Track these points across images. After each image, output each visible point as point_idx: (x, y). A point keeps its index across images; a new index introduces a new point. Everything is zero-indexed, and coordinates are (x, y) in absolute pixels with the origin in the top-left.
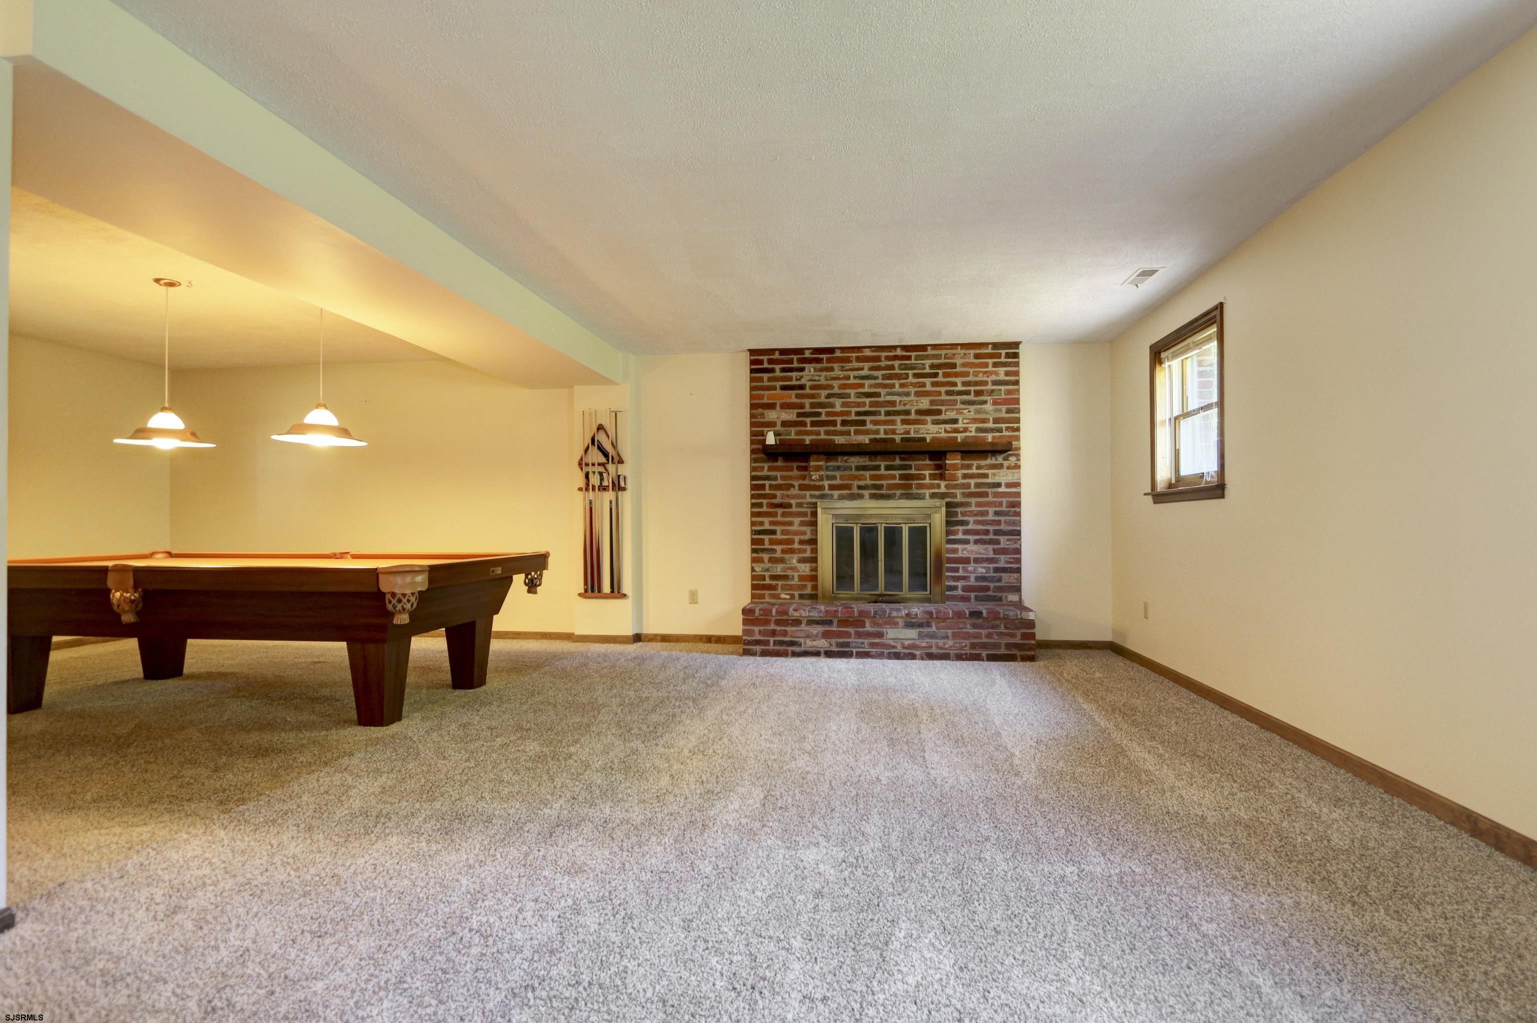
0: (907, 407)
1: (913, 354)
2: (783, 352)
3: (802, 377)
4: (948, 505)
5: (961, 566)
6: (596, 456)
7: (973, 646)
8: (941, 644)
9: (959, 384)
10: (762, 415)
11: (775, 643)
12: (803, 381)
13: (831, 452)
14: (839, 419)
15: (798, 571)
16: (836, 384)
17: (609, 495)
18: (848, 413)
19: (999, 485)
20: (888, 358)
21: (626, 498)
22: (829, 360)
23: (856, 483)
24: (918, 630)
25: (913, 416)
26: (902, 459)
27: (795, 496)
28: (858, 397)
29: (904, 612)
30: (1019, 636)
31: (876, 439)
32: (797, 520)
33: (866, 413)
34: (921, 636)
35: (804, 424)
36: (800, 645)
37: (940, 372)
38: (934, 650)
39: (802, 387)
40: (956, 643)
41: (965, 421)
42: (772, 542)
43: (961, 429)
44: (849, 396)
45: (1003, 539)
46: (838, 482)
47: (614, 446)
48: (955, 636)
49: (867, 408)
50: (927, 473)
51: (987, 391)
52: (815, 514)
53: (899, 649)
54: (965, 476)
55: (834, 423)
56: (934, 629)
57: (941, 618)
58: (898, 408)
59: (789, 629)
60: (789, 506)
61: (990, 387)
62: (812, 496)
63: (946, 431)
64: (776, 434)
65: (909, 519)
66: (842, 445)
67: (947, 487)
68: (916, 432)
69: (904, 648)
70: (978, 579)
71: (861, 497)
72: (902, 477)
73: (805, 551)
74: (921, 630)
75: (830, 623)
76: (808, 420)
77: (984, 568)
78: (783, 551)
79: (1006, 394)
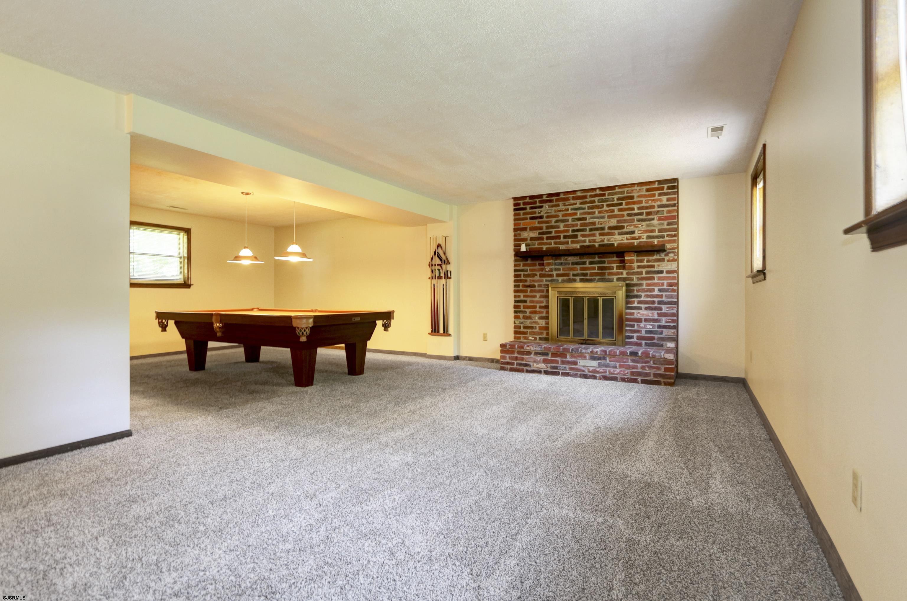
0: (603, 225)
1: (607, 192)
2: (531, 197)
3: (541, 211)
4: (627, 285)
5: (636, 323)
6: (437, 261)
7: (632, 373)
8: (612, 371)
9: (636, 209)
10: (520, 235)
11: (518, 364)
12: (542, 214)
13: (556, 254)
14: (562, 235)
15: (539, 324)
16: (560, 214)
17: (443, 281)
18: (567, 231)
19: (661, 272)
20: (591, 196)
21: (451, 283)
22: (557, 200)
23: (571, 273)
24: (598, 362)
25: (606, 231)
26: (599, 257)
27: (538, 281)
28: (573, 221)
29: (589, 350)
30: (663, 369)
31: (583, 246)
32: (538, 295)
33: (578, 230)
34: (600, 365)
35: (542, 239)
36: (530, 366)
37: (624, 202)
38: (608, 374)
39: (541, 217)
40: (622, 371)
41: (640, 232)
42: (525, 307)
43: (637, 237)
44: (568, 221)
45: (664, 307)
46: (561, 272)
47: (445, 254)
48: (621, 366)
49: (579, 227)
50: (615, 265)
51: (654, 212)
52: (547, 291)
53: (586, 372)
54: (639, 267)
55: (559, 237)
56: (608, 361)
57: (612, 355)
58: (597, 226)
59: (525, 357)
60: (534, 286)
61: (656, 209)
62: (547, 281)
63: (627, 239)
64: (527, 245)
65: (602, 294)
66: (565, 250)
67: (627, 274)
68: (608, 240)
69: (589, 372)
70: (647, 332)
71: (575, 281)
72: (599, 268)
73: (542, 312)
74: (600, 361)
75: (547, 354)
76: (545, 236)
77: (651, 325)
78: (531, 313)
79: (667, 213)
